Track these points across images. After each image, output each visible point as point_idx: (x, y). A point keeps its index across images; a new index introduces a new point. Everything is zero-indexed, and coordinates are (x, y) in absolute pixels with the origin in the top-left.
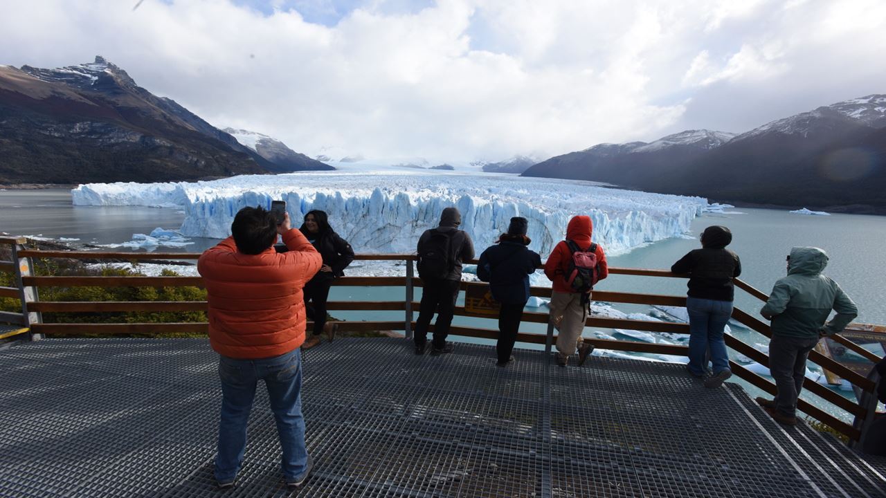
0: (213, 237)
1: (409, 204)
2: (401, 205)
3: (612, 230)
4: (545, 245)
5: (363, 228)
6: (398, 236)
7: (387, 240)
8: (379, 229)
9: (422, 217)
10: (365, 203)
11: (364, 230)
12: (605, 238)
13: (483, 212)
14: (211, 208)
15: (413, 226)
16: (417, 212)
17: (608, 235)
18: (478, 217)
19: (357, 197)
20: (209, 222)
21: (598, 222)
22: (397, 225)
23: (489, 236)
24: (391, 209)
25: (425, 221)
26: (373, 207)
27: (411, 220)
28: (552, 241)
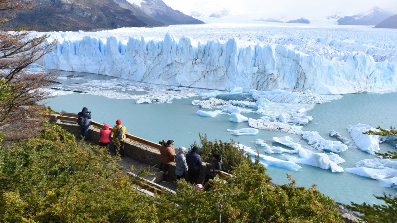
0: (62, 69)
1: (191, 46)
2: (184, 46)
3: (378, 71)
4: (299, 81)
5: (158, 64)
6: (181, 71)
7: (174, 74)
8: (168, 65)
9: (200, 56)
10: (160, 45)
11: (158, 66)
12: (367, 77)
13: (245, 52)
14: (62, 47)
15: (192, 63)
16: (197, 52)
17: (372, 76)
18: (240, 56)
19: (154, 41)
20: (60, 59)
21: (359, 64)
22: (181, 62)
23: (249, 72)
24: (177, 50)
25: (203, 59)
26: (165, 48)
27: (192, 58)
28: (306, 78)
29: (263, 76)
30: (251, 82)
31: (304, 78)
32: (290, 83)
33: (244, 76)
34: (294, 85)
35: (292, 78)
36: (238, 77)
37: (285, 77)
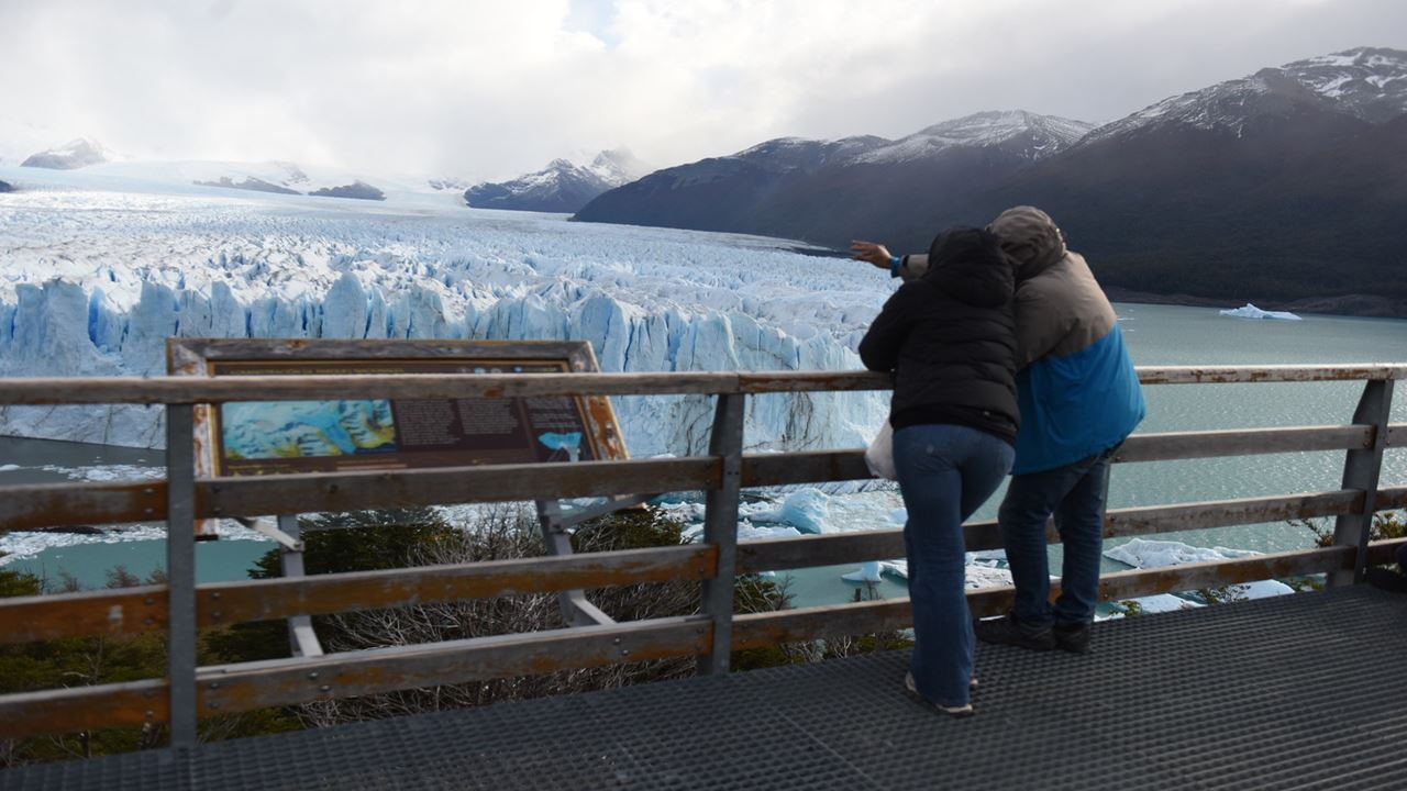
1: (442, 320)
2: (418, 320)
4: (796, 419)
10: (309, 316)
13: (646, 339)
18: (633, 352)
23: (663, 402)
24: (391, 334)
26: (333, 327)
28: (812, 410)
29: (703, 411)
30: (670, 431)
31: (806, 409)
32: (770, 427)
33: (649, 415)
34: (783, 430)
35: (777, 410)
36: (627, 418)
37: (757, 406)
